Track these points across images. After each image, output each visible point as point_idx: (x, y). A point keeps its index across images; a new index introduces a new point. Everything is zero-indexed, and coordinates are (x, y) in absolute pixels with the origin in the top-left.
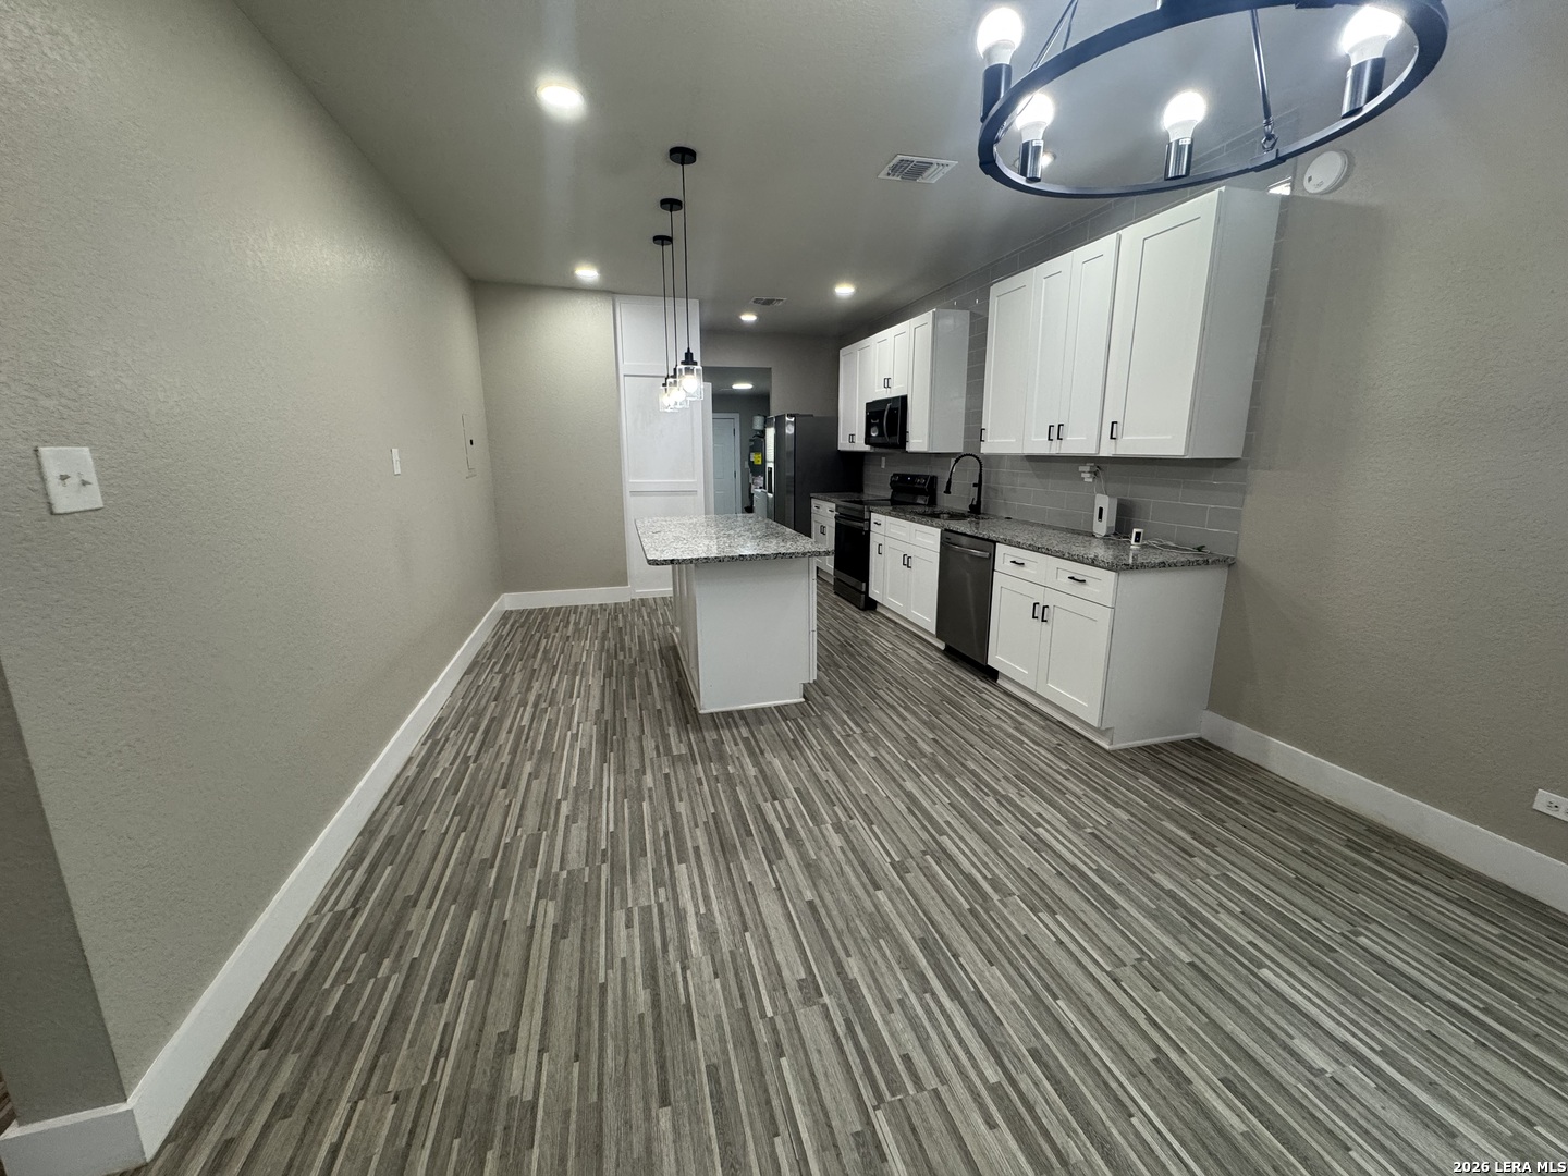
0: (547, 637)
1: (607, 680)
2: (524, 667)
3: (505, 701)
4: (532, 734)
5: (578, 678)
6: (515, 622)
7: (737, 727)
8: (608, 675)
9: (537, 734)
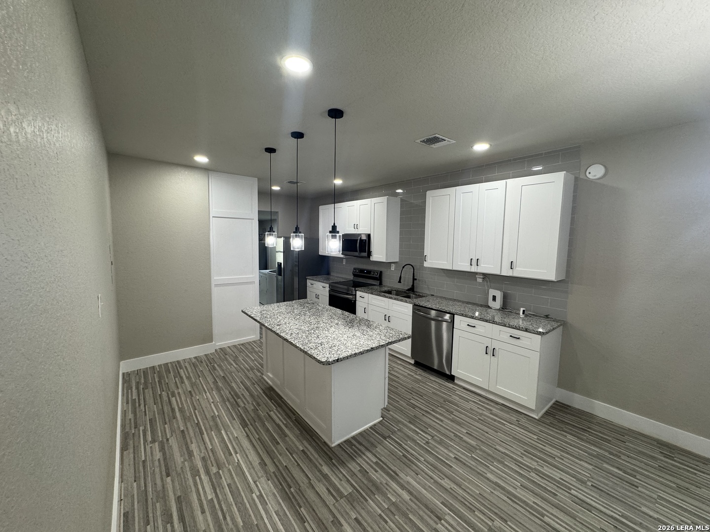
0: (173, 395)
1: (246, 429)
2: (173, 431)
3: (179, 475)
4: (225, 508)
5: (223, 432)
6: (138, 384)
7: (364, 454)
8: (244, 424)
9: (229, 506)
